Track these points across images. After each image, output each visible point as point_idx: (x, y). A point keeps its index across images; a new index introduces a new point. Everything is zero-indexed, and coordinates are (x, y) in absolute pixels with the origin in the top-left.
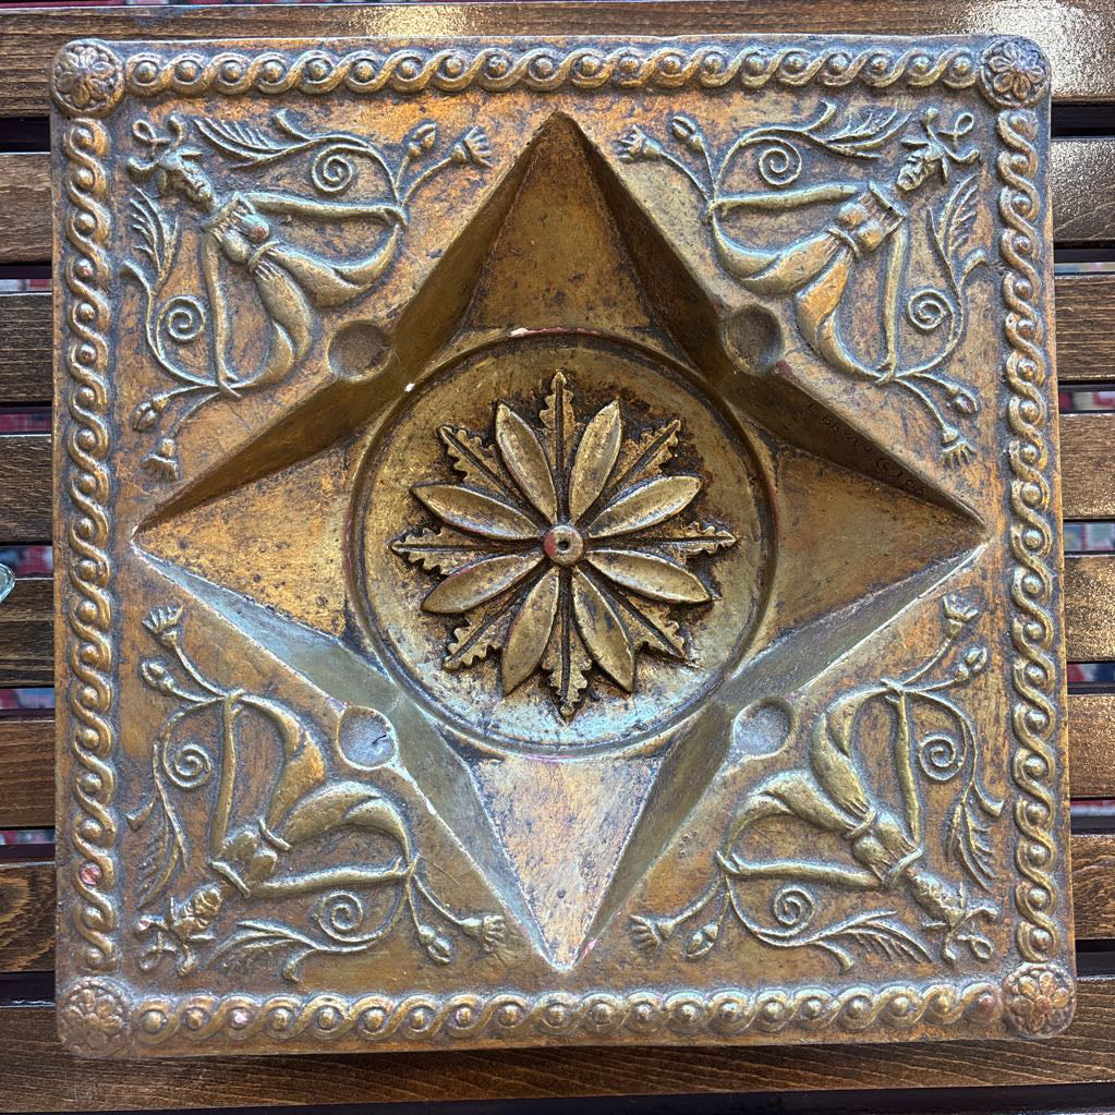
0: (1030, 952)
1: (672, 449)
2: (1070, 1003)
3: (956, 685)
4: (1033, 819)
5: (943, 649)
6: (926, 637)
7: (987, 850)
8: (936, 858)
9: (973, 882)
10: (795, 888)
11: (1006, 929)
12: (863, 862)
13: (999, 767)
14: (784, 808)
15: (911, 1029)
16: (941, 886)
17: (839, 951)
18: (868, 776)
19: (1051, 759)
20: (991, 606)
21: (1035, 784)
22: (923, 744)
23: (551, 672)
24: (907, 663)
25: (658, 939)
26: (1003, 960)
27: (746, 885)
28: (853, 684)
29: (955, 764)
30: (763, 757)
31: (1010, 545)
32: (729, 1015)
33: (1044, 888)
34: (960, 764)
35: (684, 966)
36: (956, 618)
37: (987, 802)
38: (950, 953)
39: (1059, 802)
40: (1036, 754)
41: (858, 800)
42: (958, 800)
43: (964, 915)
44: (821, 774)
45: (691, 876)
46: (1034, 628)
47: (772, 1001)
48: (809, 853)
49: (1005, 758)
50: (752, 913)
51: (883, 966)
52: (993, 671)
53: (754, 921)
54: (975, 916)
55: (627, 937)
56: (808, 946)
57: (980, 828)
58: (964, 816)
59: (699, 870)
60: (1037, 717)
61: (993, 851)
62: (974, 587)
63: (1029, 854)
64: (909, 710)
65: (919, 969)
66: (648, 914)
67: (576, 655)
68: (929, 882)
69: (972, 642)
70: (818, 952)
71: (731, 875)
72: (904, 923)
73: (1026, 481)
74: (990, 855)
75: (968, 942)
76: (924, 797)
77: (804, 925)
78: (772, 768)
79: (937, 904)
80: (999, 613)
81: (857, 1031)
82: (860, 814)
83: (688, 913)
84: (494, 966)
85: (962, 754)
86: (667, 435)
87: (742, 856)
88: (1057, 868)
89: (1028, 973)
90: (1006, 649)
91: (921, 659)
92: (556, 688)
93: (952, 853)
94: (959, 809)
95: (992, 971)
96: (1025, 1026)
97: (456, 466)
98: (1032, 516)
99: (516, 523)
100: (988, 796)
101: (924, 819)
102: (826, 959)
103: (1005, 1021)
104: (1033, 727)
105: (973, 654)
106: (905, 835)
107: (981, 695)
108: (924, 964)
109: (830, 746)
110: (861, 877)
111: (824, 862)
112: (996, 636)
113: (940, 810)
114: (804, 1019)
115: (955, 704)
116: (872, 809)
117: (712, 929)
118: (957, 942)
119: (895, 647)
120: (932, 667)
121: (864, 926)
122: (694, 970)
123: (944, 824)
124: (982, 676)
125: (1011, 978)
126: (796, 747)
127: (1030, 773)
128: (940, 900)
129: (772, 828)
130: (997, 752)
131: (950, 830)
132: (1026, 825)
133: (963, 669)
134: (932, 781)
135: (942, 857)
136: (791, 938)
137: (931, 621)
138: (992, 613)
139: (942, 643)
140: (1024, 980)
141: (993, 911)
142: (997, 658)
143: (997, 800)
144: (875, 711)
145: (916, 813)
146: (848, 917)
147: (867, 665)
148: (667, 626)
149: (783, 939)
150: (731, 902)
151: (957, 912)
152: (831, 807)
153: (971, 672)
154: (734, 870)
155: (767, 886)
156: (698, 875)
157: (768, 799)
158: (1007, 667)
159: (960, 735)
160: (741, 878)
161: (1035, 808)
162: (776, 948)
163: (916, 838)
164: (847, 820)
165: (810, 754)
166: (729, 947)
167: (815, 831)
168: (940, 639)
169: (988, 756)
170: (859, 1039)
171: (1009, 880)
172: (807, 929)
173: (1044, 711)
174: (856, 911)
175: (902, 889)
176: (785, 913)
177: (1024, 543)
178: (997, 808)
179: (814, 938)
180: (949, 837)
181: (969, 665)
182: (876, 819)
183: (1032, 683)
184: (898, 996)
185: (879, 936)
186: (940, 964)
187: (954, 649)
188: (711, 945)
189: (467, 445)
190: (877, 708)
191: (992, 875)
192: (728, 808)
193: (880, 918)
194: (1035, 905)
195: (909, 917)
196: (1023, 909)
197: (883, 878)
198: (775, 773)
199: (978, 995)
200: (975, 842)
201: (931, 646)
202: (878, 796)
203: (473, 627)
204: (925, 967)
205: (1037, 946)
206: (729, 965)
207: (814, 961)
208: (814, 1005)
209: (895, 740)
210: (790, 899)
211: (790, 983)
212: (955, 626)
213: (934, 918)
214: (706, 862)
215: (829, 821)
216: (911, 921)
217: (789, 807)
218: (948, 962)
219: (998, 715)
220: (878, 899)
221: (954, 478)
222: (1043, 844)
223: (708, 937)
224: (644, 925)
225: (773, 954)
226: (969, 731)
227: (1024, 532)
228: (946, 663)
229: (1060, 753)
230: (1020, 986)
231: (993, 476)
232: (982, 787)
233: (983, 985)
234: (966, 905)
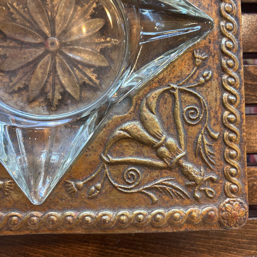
0: (229, 194)
1: (94, 9)
2: (246, 214)
3: (199, 85)
4: (231, 140)
5: (194, 71)
6: (186, 66)
7: (212, 152)
8: (191, 156)
9: (206, 166)
10: (133, 168)
11: (220, 185)
12: (161, 157)
13: (217, 119)
14: (128, 135)
15: (181, 226)
16: (193, 167)
17: (151, 194)
18: (162, 123)
19: (238, 115)
20: (213, 54)
21: (232, 125)
22: (185, 110)
23: (48, 93)
24: (179, 77)
25: (76, 190)
26: (219, 198)
27: (113, 167)
28: (157, 86)
29: (199, 118)
30: (120, 116)
31: (220, 29)
32: (105, 221)
33: (235, 168)
34: (201, 117)
35: (87, 201)
36: (198, 58)
37: (212, 133)
38: (197, 195)
39: (241, 133)
40: (232, 113)
41: (158, 132)
42: (200, 132)
43: (203, 180)
44: (143, 122)
45: (90, 164)
46: (230, 62)
47: (123, 215)
48: (138, 154)
49: (219, 115)
50: (115, 179)
51: (170, 201)
52: (214, 80)
53: (116, 182)
54: (208, 180)
55: (63, 189)
56: (138, 192)
57: (209, 144)
58: (202, 138)
59: (94, 161)
60: (232, 98)
61: (215, 153)
62: (206, 46)
63: (229, 154)
64: (180, 96)
65: (185, 202)
66: (73, 179)
67: (57, 87)
68: (189, 166)
69: (205, 68)
70: (143, 195)
71: (107, 163)
72: (179, 183)
73: (226, 3)
74: (213, 155)
75: (204, 191)
76: (186, 131)
77: (137, 183)
78: (124, 120)
79: (191, 174)
80: (216, 57)
81: (159, 228)
82: (159, 138)
83: (89, 179)
84: (9, 201)
85: (202, 113)
86: (93, 3)
87: (111, 155)
88: (240, 160)
89: (229, 202)
90: (219, 71)
91: (185, 75)
92: (49, 99)
93: (198, 154)
94: (200, 136)
95: (214, 202)
96: (228, 224)
97: (13, 16)
98: (229, 17)
99: (35, 37)
100: (213, 131)
101: (186, 141)
102: (146, 198)
103: (219, 222)
104: (230, 102)
105: (205, 73)
106: (178, 146)
107: (209, 90)
108: (187, 200)
109: (147, 110)
110: (160, 163)
111: (145, 157)
112: (215, 66)
113: (192, 136)
114: (136, 222)
115: (199, 93)
116: (164, 136)
117: (99, 185)
118: (200, 191)
119: (174, 70)
120: (189, 78)
121: (161, 184)
122: (91, 202)
123: (194, 142)
124: (210, 82)
125: (222, 204)
126: (134, 112)
127: (230, 121)
128: (193, 173)
129: (124, 144)
130: (216, 113)
131: (197, 144)
132: (228, 142)
133: (202, 79)
134: (189, 125)
135: (194, 156)
136: (131, 189)
137: (189, 60)
138: (213, 57)
139: (193, 69)
140: (227, 205)
141: (215, 177)
142: (216, 75)
143: (216, 132)
144: (166, 97)
145: (183, 137)
146: (155, 180)
147: (163, 78)
148: (93, 75)
149: (128, 189)
150: (106, 174)
151: (200, 178)
152: (147, 135)
153: (205, 80)
154: (108, 161)
155: (121, 167)
156: (93, 163)
157: (122, 132)
158: (220, 78)
159: (201, 105)
160: (111, 164)
161: (231, 135)
162: (125, 193)
163: (183, 147)
164: (154, 140)
165: (139, 114)
166: (105, 193)
167: (141, 145)
168: (192, 67)
169: (212, 114)
170: (160, 231)
171: (221, 165)
172: (138, 185)
173: (235, 96)
174: (158, 177)
175: (177, 169)
176: (129, 179)
177: (226, 28)
178: (216, 135)
179: (141, 189)
180: (196, 147)
181: (204, 77)
182: (165, 140)
183: (230, 84)
184: (175, 212)
185: (167, 188)
186: (193, 200)
187: (198, 71)
188: (98, 192)
189: (17, 8)
190: (167, 95)
191: (214, 163)
192: (106, 136)
193: (168, 180)
194: (232, 175)
195: (180, 180)
196: (227, 177)
197: (169, 164)
198: (125, 122)
199: (208, 211)
200: (207, 149)
201: (189, 70)
202: (167, 131)
203: (18, 76)
204: (187, 201)
205: (232, 191)
206: (106, 200)
207: (141, 199)
208: (140, 216)
209: (174, 108)
210: (131, 173)
211: (131, 208)
212: (198, 61)
213: (191, 181)
214: (96, 158)
215: (146, 140)
216: (181, 182)
217: (130, 135)
218: (196, 199)
219: (216, 98)
220: (167, 173)
221: (197, 3)
222: (234, 150)
223: (97, 189)
224: (70, 184)
225: (124, 196)
226: (204, 104)
227: (226, 23)
228: (195, 77)
229: (241, 114)
230: (226, 208)
231: (213, 2)
232: (210, 127)
233: (210, 208)
234: (204, 175)
